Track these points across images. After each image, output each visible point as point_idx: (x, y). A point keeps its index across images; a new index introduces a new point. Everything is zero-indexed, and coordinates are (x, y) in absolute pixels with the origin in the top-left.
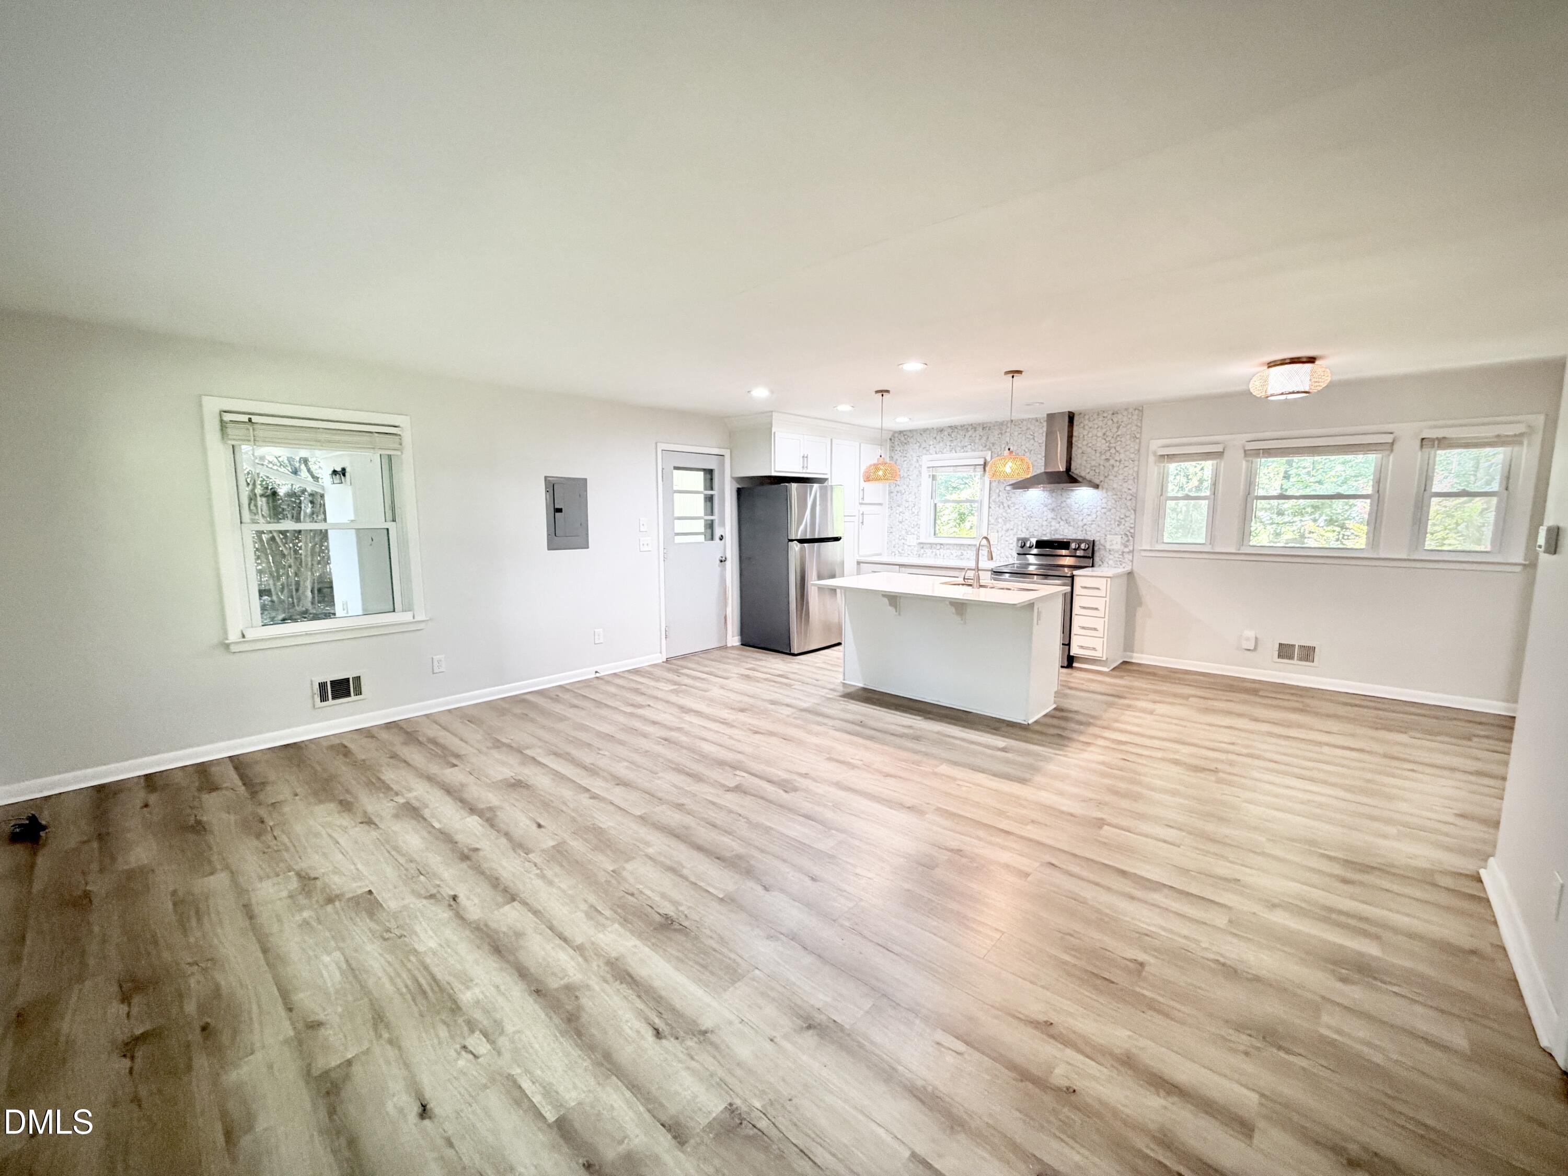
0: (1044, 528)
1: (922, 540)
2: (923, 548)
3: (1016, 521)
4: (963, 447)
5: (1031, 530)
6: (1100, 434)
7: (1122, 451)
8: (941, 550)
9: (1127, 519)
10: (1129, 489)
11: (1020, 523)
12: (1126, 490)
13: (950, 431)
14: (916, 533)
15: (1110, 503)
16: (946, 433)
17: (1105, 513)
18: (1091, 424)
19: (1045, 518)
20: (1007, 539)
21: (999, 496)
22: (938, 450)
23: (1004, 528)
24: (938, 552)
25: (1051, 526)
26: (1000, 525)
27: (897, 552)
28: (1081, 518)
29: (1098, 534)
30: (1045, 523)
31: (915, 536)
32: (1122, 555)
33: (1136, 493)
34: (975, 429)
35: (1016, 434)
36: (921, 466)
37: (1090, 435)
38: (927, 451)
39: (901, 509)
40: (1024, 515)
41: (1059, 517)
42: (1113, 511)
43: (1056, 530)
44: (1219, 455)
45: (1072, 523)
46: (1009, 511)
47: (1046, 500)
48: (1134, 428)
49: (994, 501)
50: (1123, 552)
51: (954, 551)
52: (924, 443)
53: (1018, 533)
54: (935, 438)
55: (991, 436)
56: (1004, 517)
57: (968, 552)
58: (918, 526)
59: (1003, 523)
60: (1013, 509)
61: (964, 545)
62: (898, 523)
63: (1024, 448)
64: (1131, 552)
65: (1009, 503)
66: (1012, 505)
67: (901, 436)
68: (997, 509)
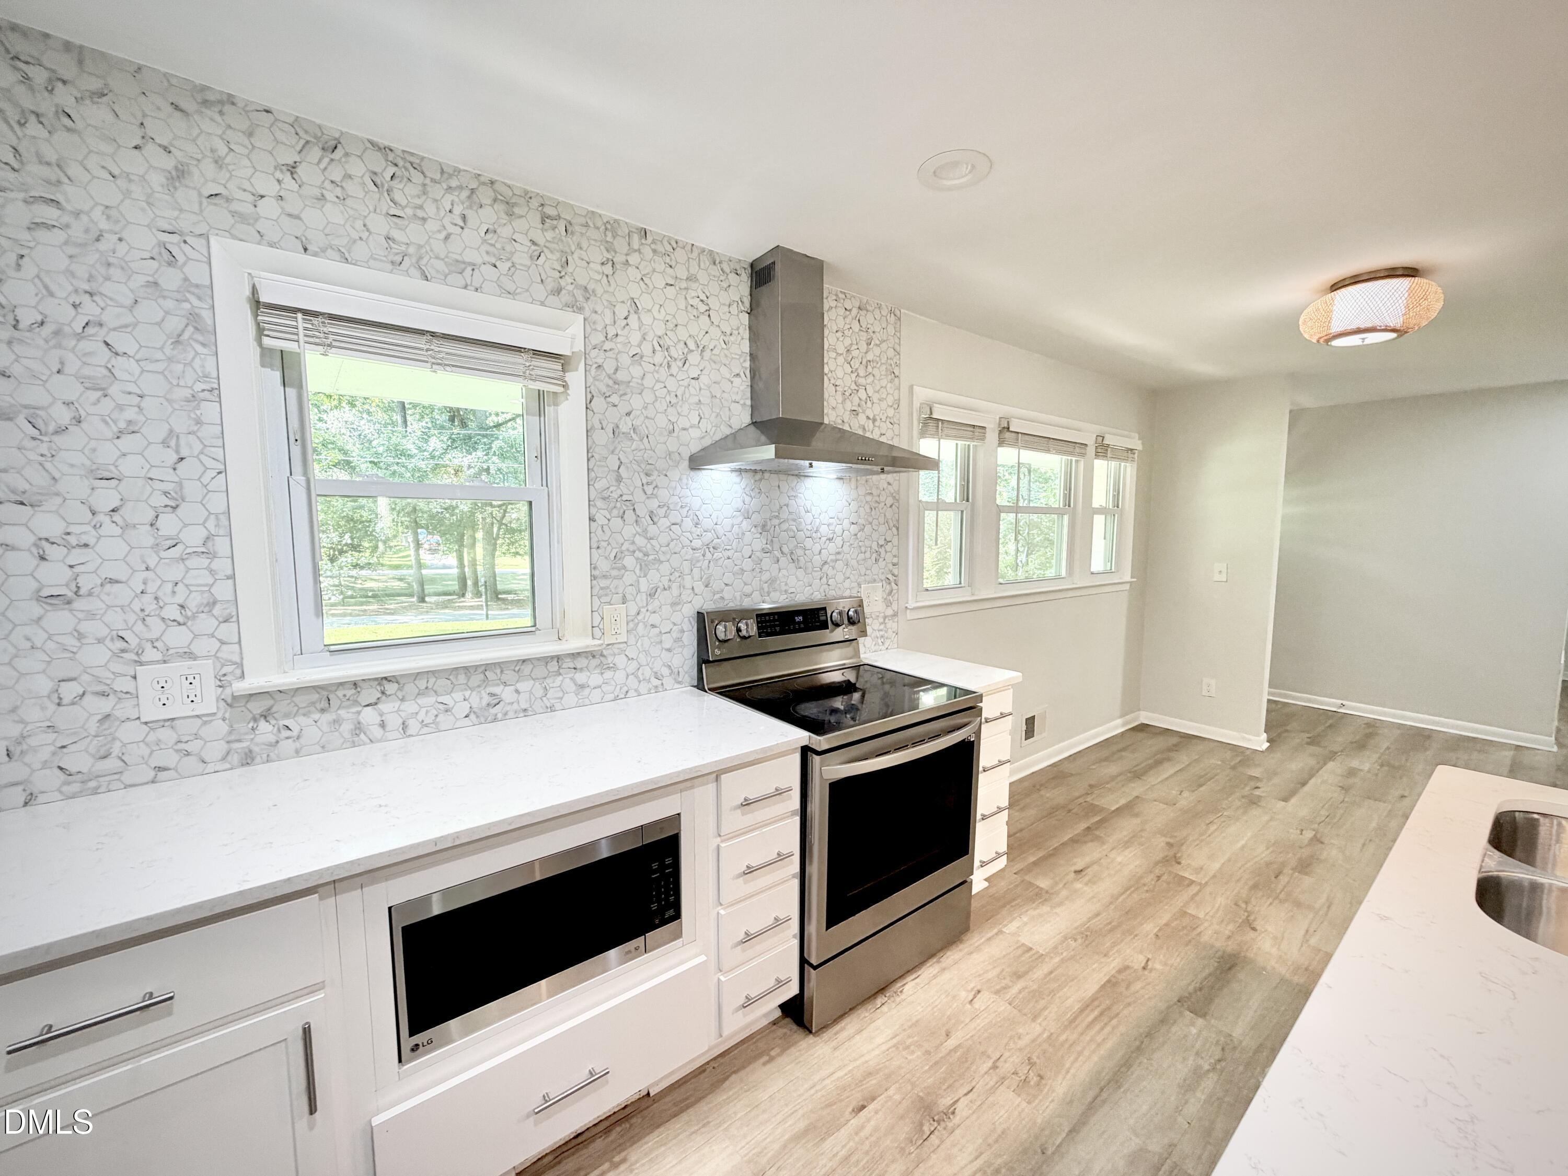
3: (676, 561)
4: (460, 266)
5: (716, 585)
6: (841, 349)
7: (875, 398)
9: (889, 547)
10: (889, 484)
11: (686, 568)
12: (885, 485)
13: (379, 165)
15: (862, 512)
16: (356, 169)
17: (856, 535)
19: (747, 551)
20: (655, 619)
21: (619, 479)
22: (315, 240)
23: (644, 586)
24: (369, 716)
25: (762, 571)
26: (629, 578)
27: (48, 782)
28: (817, 548)
29: (847, 584)
30: (748, 564)
32: (884, 623)
33: (898, 492)
34: (510, 206)
35: (659, 281)
36: (201, 292)
38: (240, 218)
40: (697, 543)
41: (776, 546)
42: (868, 529)
43: (772, 581)
45: (802, 564)
46: (653, 530)
47: (747, 499)
48: (891, 353)
49: (604, 499)
50: (885, 618)
51: (458, 696)
52: (208, 167)
53: (687, 595)
54: (292, 169)
55: (574, 260)
56: (640, 550)
57: (522, 686)
58: (217, 611)
59: (637, 571)
60: (664, 523)
61: (500, 666)
62: (37, 610)
63: (682, 333)
64: (895, 615)
65: (653, 504)
66: (662, 512)
68: (616, 523)
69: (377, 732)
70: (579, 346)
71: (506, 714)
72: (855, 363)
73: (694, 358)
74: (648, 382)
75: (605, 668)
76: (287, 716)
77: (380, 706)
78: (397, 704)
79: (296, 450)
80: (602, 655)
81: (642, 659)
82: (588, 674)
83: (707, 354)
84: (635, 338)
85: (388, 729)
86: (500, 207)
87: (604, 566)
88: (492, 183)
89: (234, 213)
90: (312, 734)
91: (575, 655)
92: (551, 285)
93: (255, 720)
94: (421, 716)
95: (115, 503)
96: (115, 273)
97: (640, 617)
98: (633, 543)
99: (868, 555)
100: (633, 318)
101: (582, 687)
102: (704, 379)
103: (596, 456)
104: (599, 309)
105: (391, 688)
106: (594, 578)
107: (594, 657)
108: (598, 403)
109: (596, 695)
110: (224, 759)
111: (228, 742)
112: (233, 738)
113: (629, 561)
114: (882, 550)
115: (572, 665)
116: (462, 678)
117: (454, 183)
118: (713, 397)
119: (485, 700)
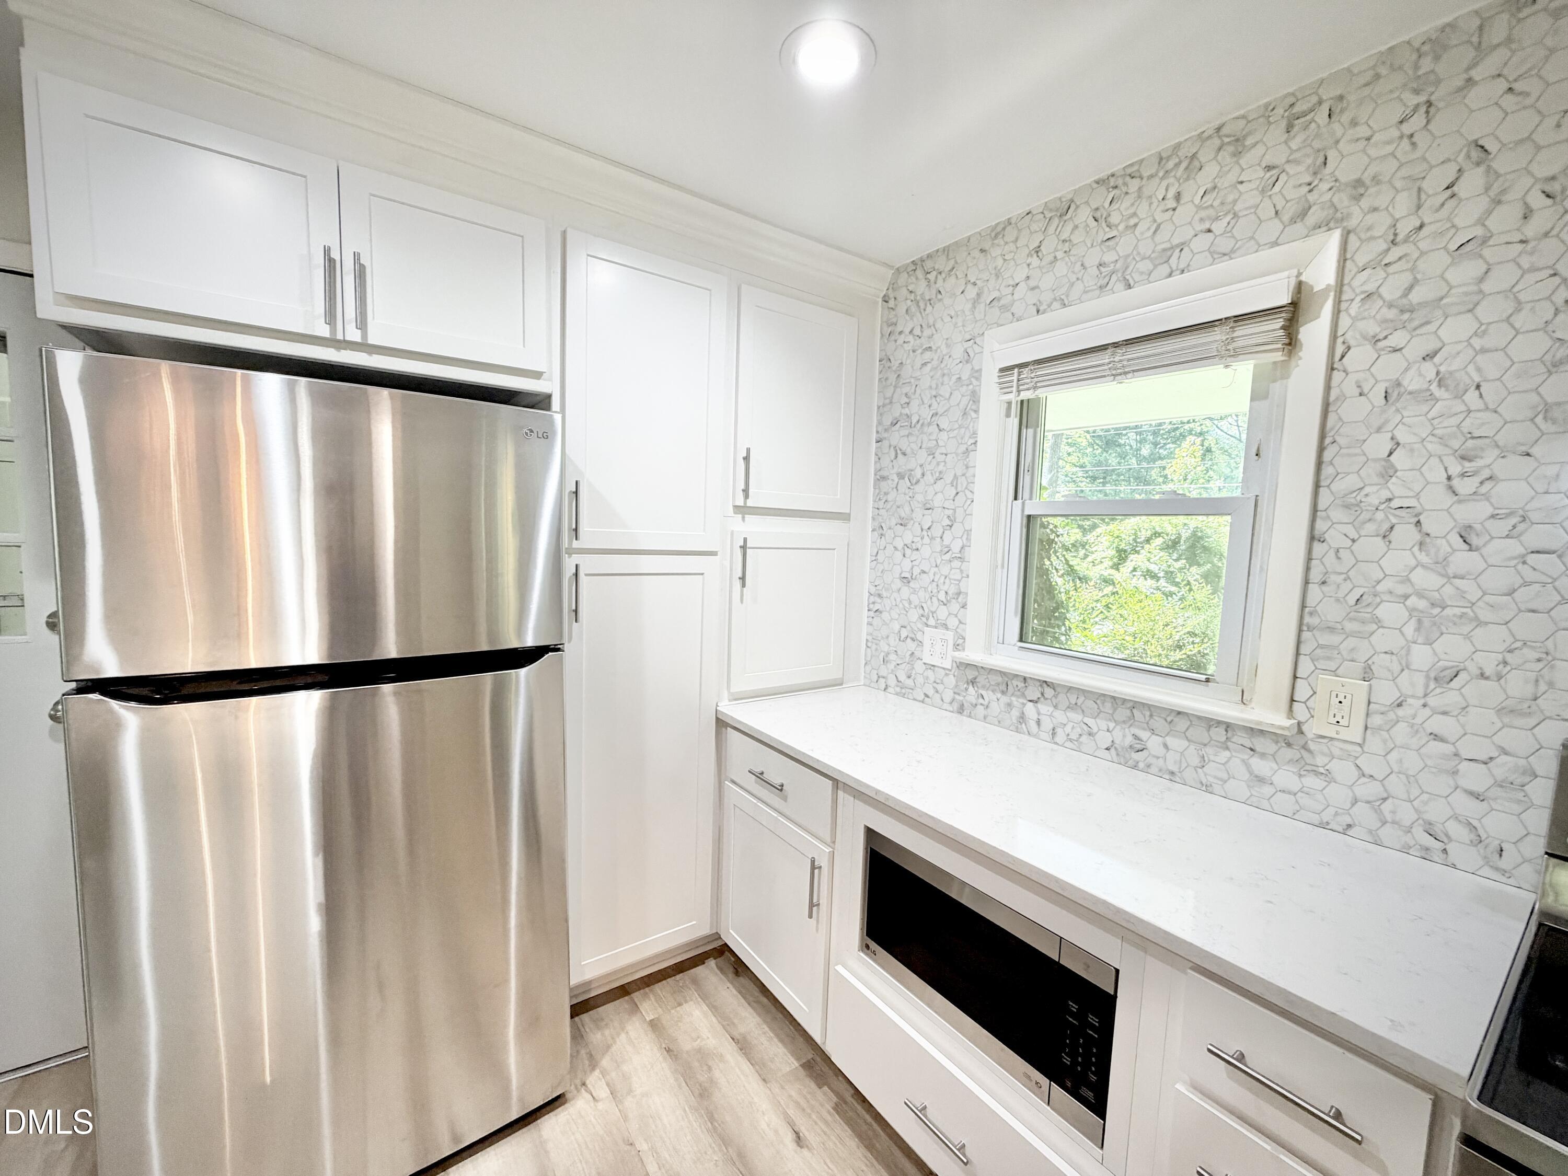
1: (974, 654)
2: (973, 682)
8: (1045, 708)
13: (1101, 198)
14: (953, 622)
16: (1083, 215)
20: (1443, 725)
21: (1388, 473)
23: (1421, 656)
24: (1030, 709)
26: (1382, 639)
27: (892, 681)
31: (950, 635)
36: (977, 374)
38: (1004, 308)
39: (908, 537)
46: (1462, 560)
49: (1347, 507)
51: (1103, 724)
52: (992, 281)
54: (1038, 249)
55: (1339, 151)
56: (1420, 595)
57: (1171, 741)
58: (960, 599)
59: (1409, 630)
60: (1503, 548)
61: (1150, 709)
62: (898, 583)
65: (1475, 512)
66: (1500, 526)
67: (917, 279)
68: (1371, 546)
69: (1034, 727)
71: (1149, 766)
75: (1306, 768)
76: (983, 687)
77: (1039, 705)
78: (1051, 709)
79: (1027, 479)
80: (1305, 747)
81: (1396, 785)
82: (1275, 766)
85: (1042, 728)
86: (1227, 152)
87: (1330, 612)
88: (1220, 129)
89: (1002, 307)
90: (996, 708)
91: (1255, 732)
92: (1288, 212)
93: (968, 683)
94: (1068, 729)
95: (929, 524)
96: (946, 379)
97: (1400, 712)
98: (1407, 580)
100: (1470, 178)
101: (1261, 780)
103: (1341, 440)
104: (1384, 200)
105: (1049, 692)
106: (1304, 627)
107: (1289, 745)
108: (1357, 357)
109: (1284, 803)
110: (951, 703)
111: (955, 693)
112: (956, 691)
115: (1249, 744)
116: (1108, 707)
117: (1172, 163)
119: (1129, 740)
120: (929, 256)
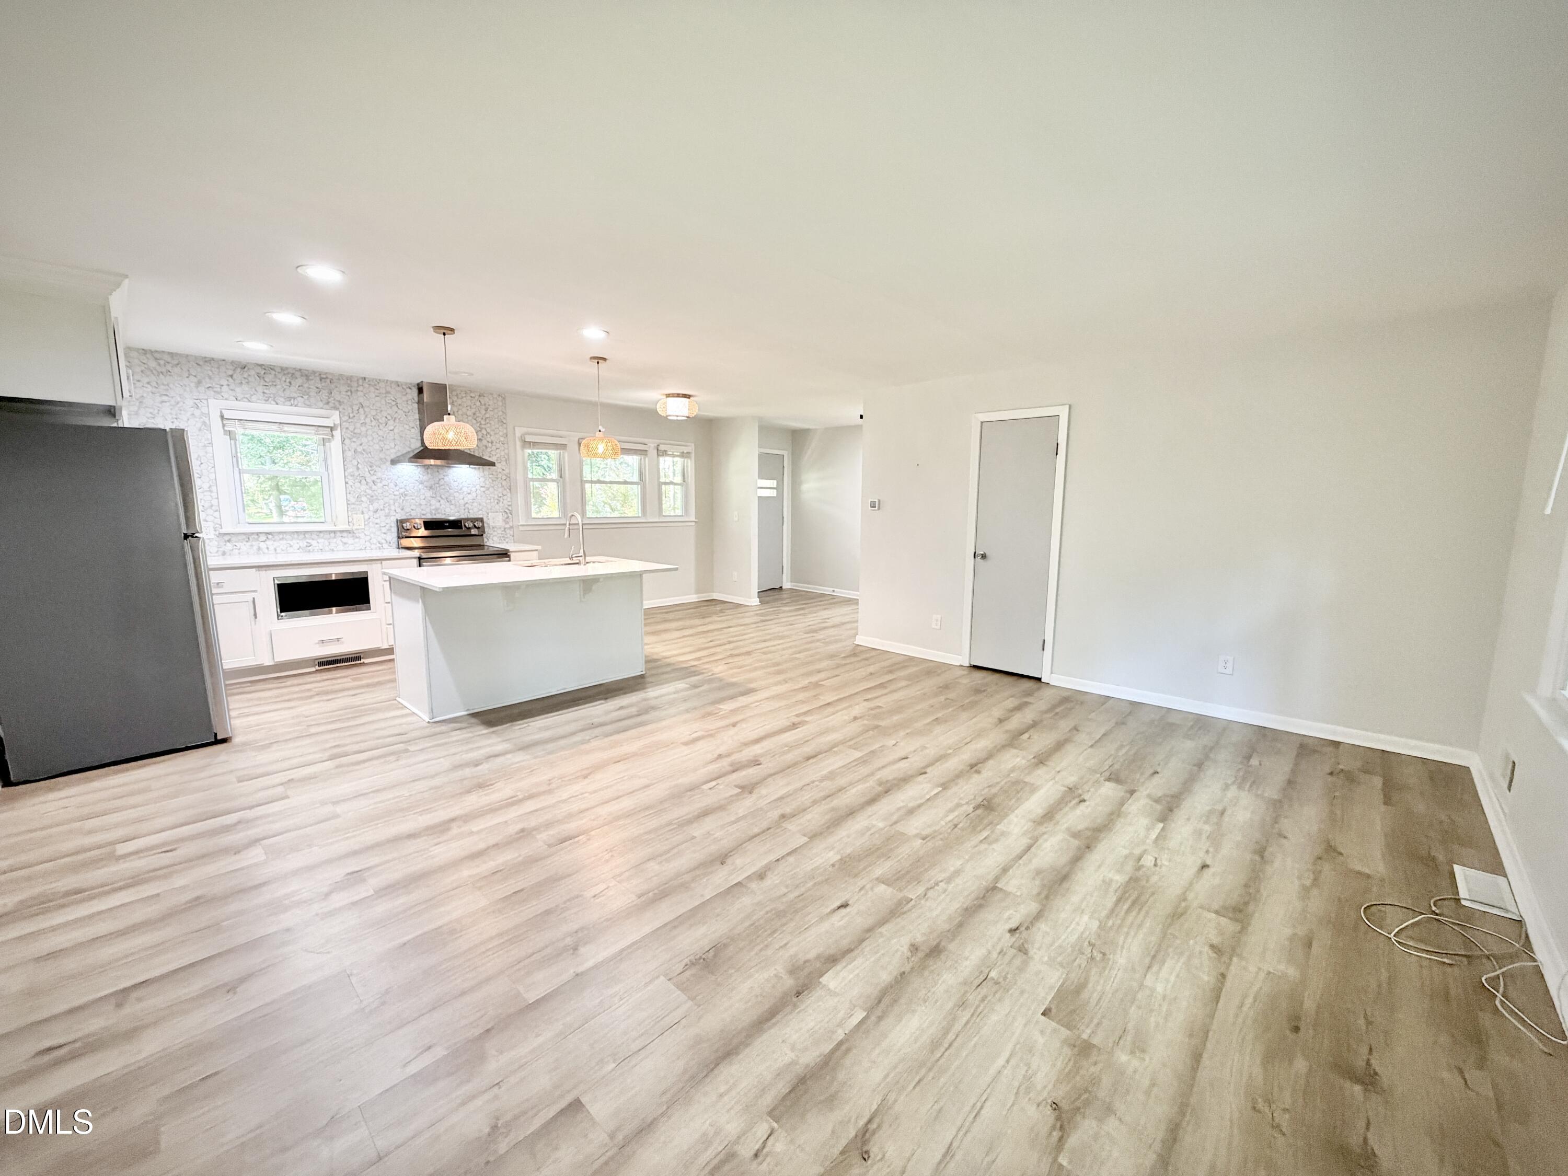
0: (422, 507)
1: (227, 529)
2: (229, 541)
3: (386, 499)
4: (289, 399)
5: (408, 510)
6: (469, 413)
7: (492, 433)
8: (268, 542)
9: (505, 498)
10: (503, 470)
11: (392, 502)
12: (501, 471)
13: (260, 370)
14: (210, 518)
15: (487, 483)
16: (252, 373)
17: (484, 492)
18: (459, 402)
19: (422, 497)
20: (377, 521)
21: (358, 469)
22: (240, 396)
23: (371, 508)
24: (263, 545)
25: (430, 505)
26: (364, 505)
28: (461, 497)
29: (480, 512)
30: (423, 502)
31: (211, 524)
32: (505, 531)
33: (509, 474)
34: (307, 377)
35: (372, 395)
36: (206, 415)
37: (460, 412)
38: (217, 393)
40: (397, 493)
41: (438, 495)
42: (491, 489)
43: (437, 509)
44: (562, 447)
45: (453, 502)
46: (374, 487)
47: (421, 476)
48: (500, 413)
49: (351, 476)
50: (505, 529)
51: (294, 541)
52: (207, 380)
53: (393, 513)
54: (231, 376)
55: (335, 392)
56: (369, 495)
57: (320, 541)
58: (213, 508)
59: (368, 503)
60: (379, 485)
61: (311, 532)
63: (385, 414)
64: (512, 527)
65: (374, 478)
66: (379, 481)
67: (148, 358)
68: (357, 485)
69: (266, 551)
70: (338, 422)
72: (478, 419)
73: (391, 422)
74: (370, 432)
75: (355, 537)
76: (236, 542)
78: (273, 542)
79: (235, 459)
80: (353, 533)
81: (372, 536)
82: (348, 539)
83: (397, 421)
84: (362, 417)
85: (270, 550)
86: (304, 378)
87: (352, 500)
88: (300, 370)
89: (215, 392)
90: (244, 548)
91: (341, 532)
92: (325, 401)
93: (226, 542)
94: (281, 547)
96: (182, 412)
97: (370, 520)
98: (365, 492)
99: (492, 500)
100: (361, 410)
101: (345, 543)
102: (396, 431)
103: (347, 460)
104: (345, 408)
105: (270, 536)
106: (348, 504)
107: (350, 533)
108: (347, 441)
109: (351, 547)
111: (218, 548)
113: (364, 499)
114: (501, 499)
115: (340, 535)
116: (296, 536)
117: (285, 372)
118: (401, 437)
119: (306, 544)
120: (156, 351)
